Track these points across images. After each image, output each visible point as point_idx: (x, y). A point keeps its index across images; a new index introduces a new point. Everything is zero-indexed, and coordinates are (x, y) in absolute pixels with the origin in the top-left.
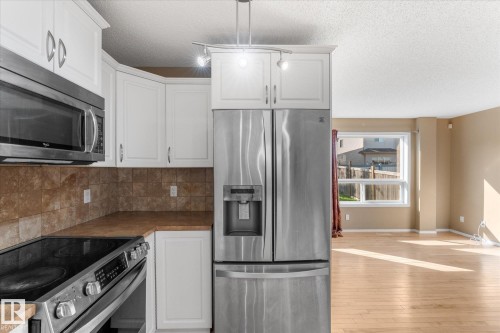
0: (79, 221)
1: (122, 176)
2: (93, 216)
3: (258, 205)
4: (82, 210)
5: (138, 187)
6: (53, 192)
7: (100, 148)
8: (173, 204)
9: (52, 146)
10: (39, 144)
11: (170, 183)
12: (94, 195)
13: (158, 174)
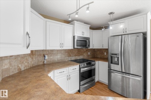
0: (88, 57)
1: (96, 50)
2: (90, 57)
3: (118, 58)
4: (88, 56)
5: (98, 52)
6: (84, 52)
7: (89, 46)
8: (105, 56)
9: (83, 46)
10: (81, 46)
11: (105, 52)
12: (90, 53)
13: (102, 50)
